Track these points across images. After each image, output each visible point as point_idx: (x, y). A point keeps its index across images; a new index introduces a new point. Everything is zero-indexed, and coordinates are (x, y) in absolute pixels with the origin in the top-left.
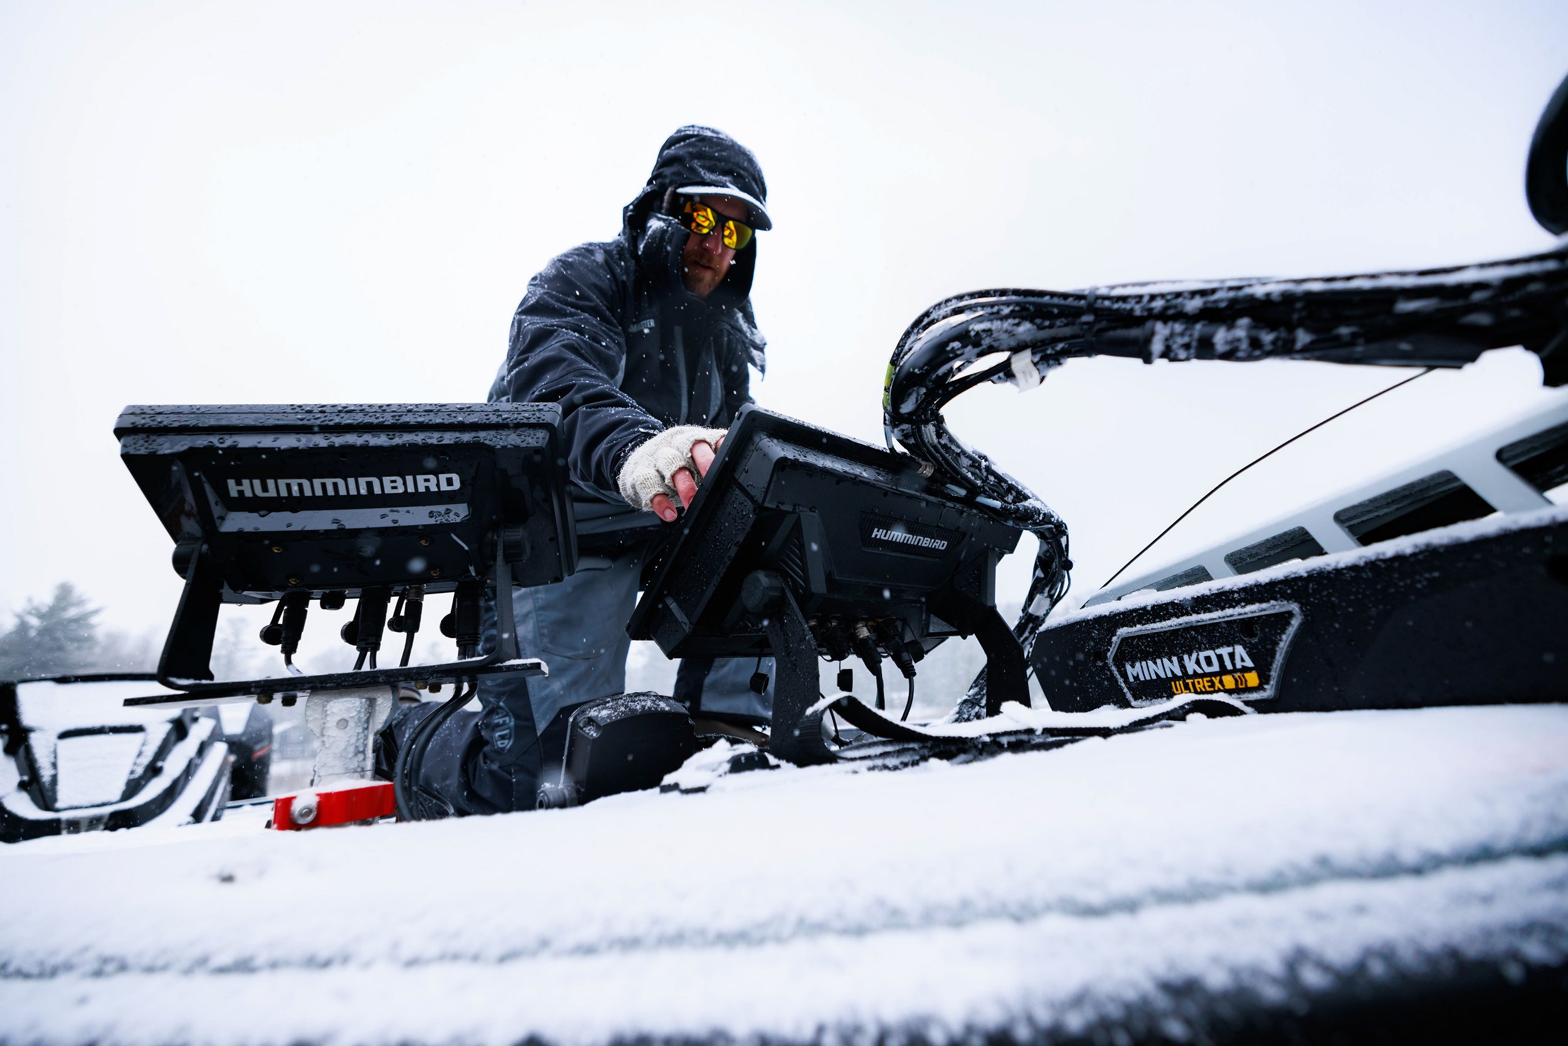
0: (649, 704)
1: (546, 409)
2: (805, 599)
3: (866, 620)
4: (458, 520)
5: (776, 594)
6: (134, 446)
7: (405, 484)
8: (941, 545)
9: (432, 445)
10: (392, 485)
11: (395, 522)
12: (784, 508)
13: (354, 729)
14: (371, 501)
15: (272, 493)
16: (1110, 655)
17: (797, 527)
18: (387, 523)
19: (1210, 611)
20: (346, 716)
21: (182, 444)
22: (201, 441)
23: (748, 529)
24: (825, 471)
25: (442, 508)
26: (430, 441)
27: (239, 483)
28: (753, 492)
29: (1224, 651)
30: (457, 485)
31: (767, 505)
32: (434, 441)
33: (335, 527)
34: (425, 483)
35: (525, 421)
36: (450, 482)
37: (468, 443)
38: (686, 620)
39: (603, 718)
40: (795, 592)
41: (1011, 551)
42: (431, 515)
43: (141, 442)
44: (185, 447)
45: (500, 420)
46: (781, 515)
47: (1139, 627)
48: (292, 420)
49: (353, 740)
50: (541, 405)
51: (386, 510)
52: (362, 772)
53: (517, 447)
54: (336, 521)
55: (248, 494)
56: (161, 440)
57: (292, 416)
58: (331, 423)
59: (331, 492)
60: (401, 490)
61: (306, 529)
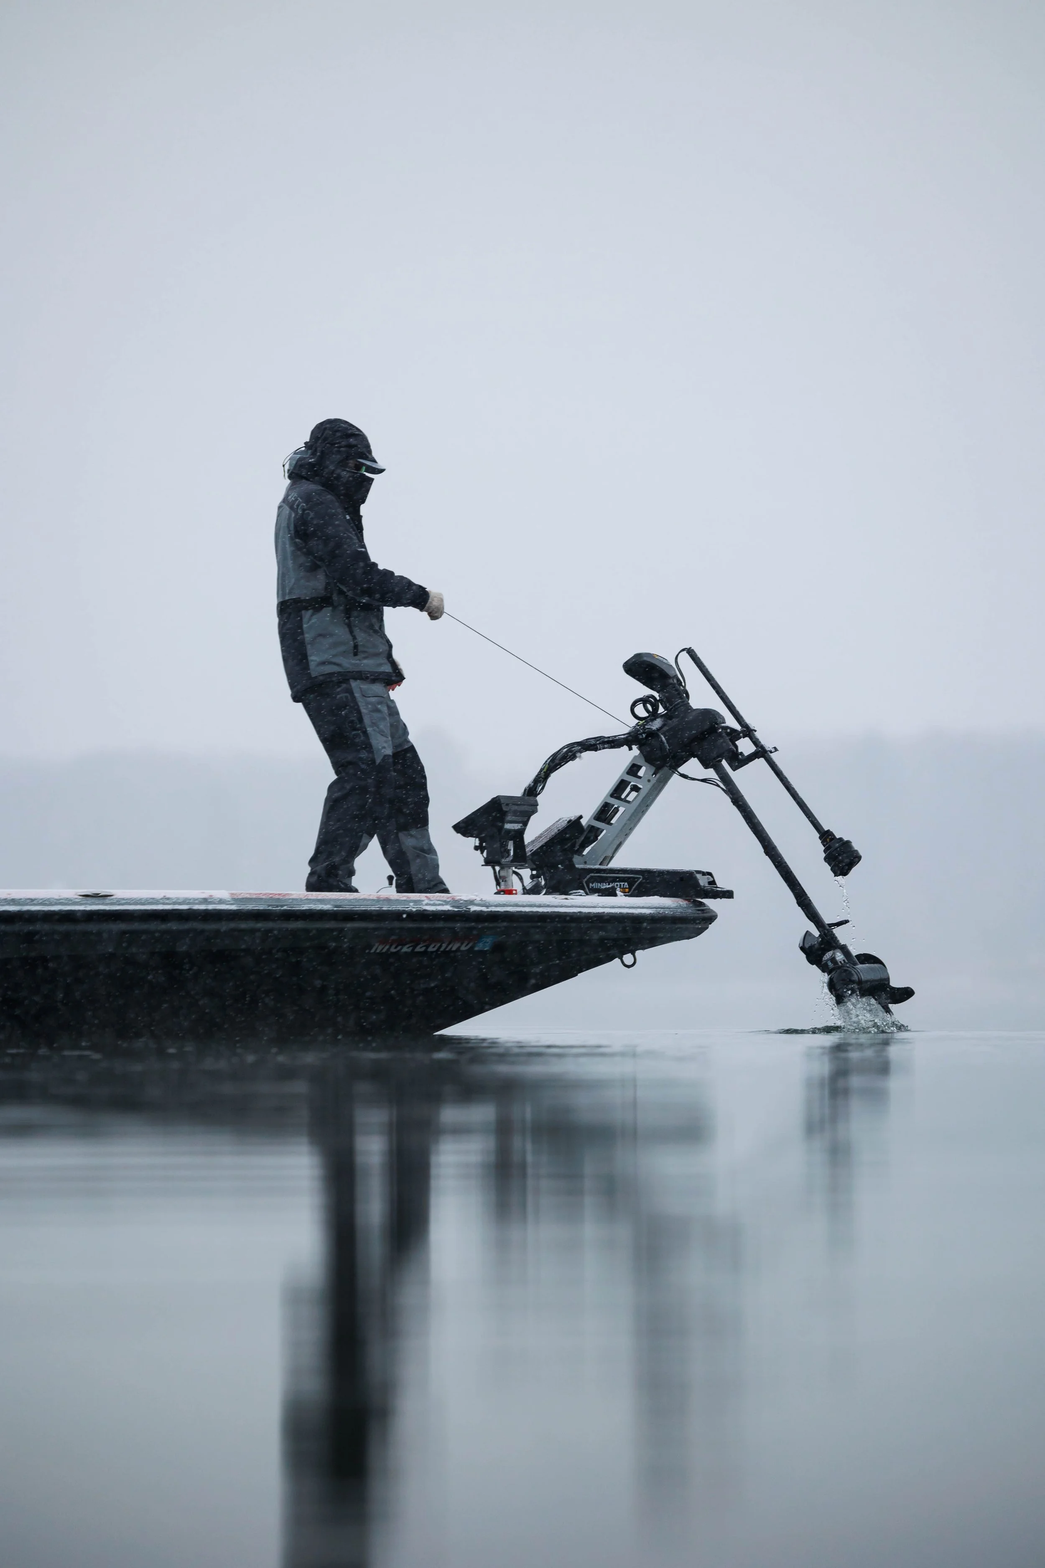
16: (584, 880)
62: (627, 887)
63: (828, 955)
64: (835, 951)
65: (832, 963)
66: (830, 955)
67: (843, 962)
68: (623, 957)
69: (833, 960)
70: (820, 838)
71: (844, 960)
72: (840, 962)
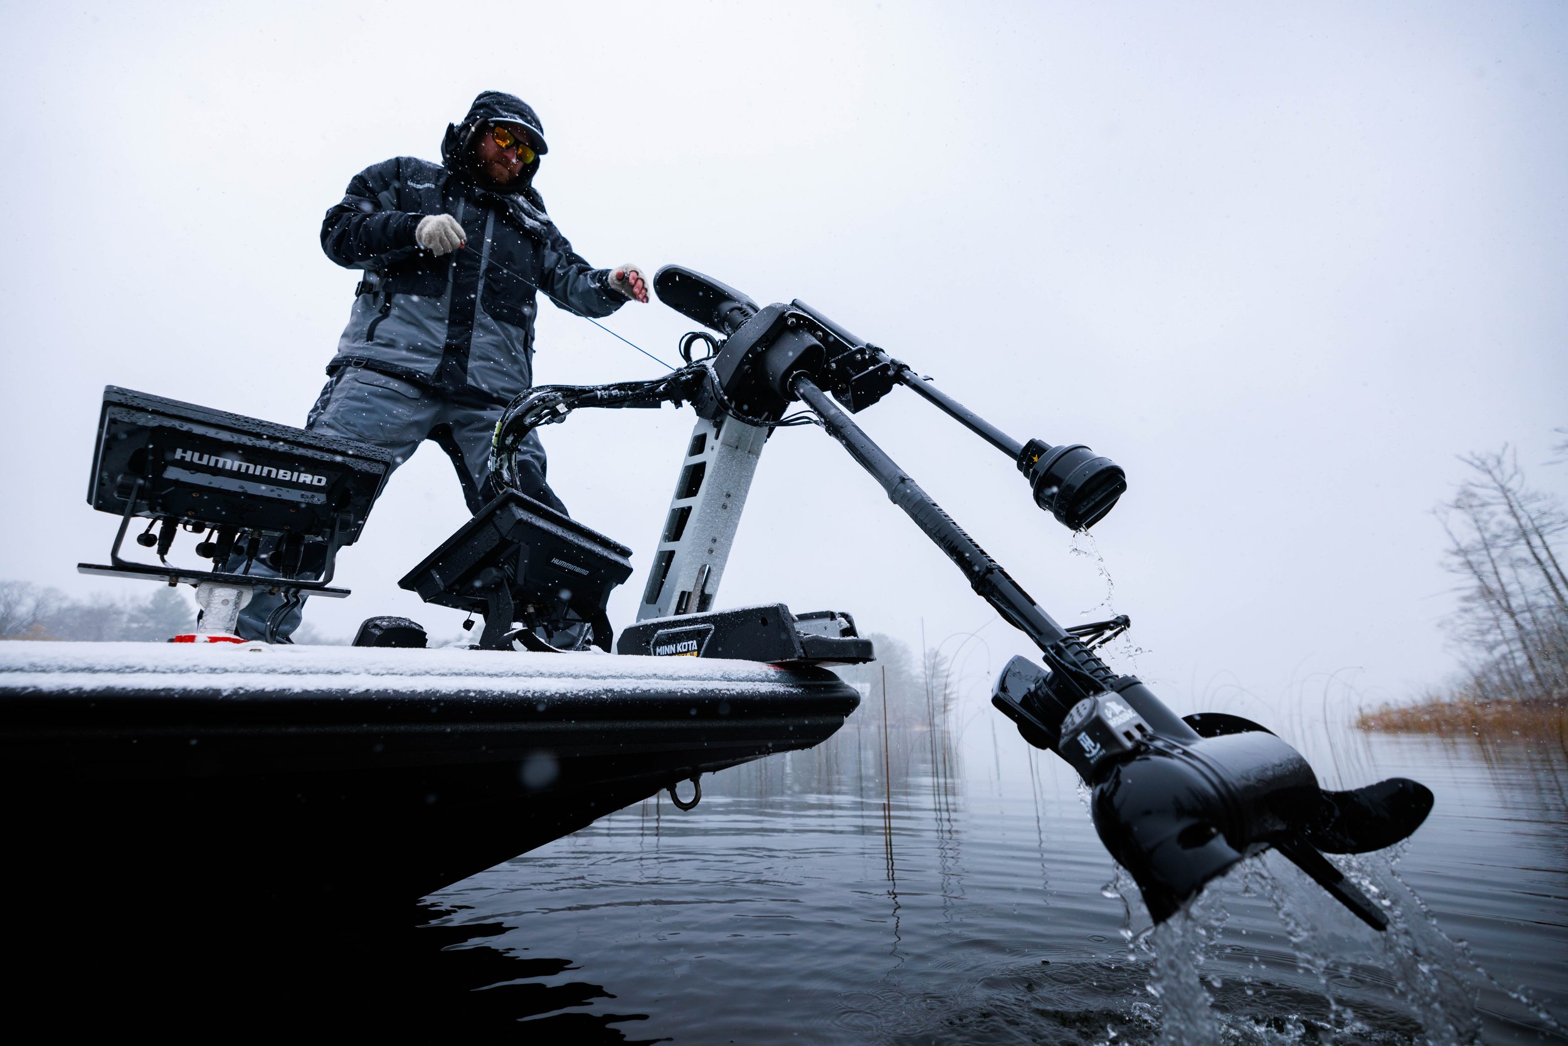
0: (407, 624)
1: (386, 453)
2: (512, 584)
3: (534, 604)
4: (319, 503)
5: (499, 580)
6: (120, 415)
7: (292, 476)
8: (585, 572)
9: (317, 459)
10: (283, 474)
11: (280, 496)
12: (514, 540)
13: (231, 606)
14: (267, 480)
15: (204, 462)
16: (652, 643)
17: (518, 549)
18: (274, 495)
19: (691, 625)
20: (229, 598)
21: (153, 422)
22: (168, 423)
23: (493, 546)
24: (539, 528)
25: (309, 494)
26: (316, 457)
27: (184, 452)
28: (501, 530)
29: (690, 643)
30: (323, 483)
31: (507, 538)
32: (318, 457)
33: (241, 490)
34: (306, 478)
35: (374, 457)
36: (320, 481)
37: (339, 463)
38: (442, 584)
39: (384, 626)
40: (508, 581)
41: (622, 583)
42: (302, 496)
43: (124, 413)
44: (156, 424)
45: (359, 453)
46: (511, 543)
47: (666, 630)
48: (227, 423)
49: (230, 613)
50: (384, 449)
51: (274, 488)
52: (227, 630)
53: (367, 472)
54: (242, 487)
55: (188, 459)
56: (139, 415)
57: (228, 421)
58: (254, 431)
59: (243, 470)
60: (288, 478)
61: (222, 488)
62: (696, 648)
63: (1079, 713)
64: (1100, 698)
65: (1095, 742)
66: (1084, 713)
67: (1137, 735)
68: (675, 786)
69: (1098, 728)
70: (1020, 467)
71: (1139, 727)
72: (1128, 735)
